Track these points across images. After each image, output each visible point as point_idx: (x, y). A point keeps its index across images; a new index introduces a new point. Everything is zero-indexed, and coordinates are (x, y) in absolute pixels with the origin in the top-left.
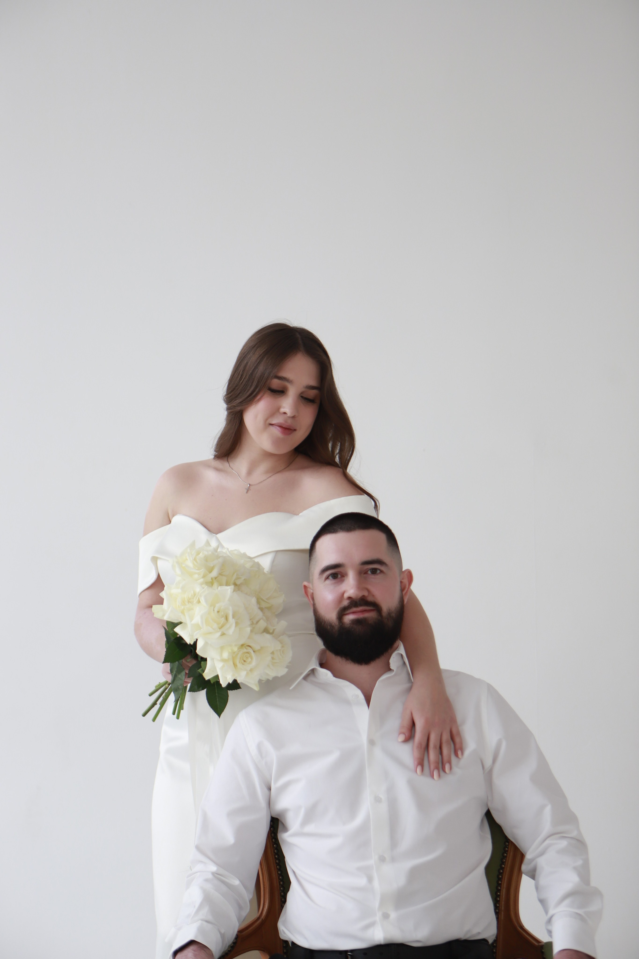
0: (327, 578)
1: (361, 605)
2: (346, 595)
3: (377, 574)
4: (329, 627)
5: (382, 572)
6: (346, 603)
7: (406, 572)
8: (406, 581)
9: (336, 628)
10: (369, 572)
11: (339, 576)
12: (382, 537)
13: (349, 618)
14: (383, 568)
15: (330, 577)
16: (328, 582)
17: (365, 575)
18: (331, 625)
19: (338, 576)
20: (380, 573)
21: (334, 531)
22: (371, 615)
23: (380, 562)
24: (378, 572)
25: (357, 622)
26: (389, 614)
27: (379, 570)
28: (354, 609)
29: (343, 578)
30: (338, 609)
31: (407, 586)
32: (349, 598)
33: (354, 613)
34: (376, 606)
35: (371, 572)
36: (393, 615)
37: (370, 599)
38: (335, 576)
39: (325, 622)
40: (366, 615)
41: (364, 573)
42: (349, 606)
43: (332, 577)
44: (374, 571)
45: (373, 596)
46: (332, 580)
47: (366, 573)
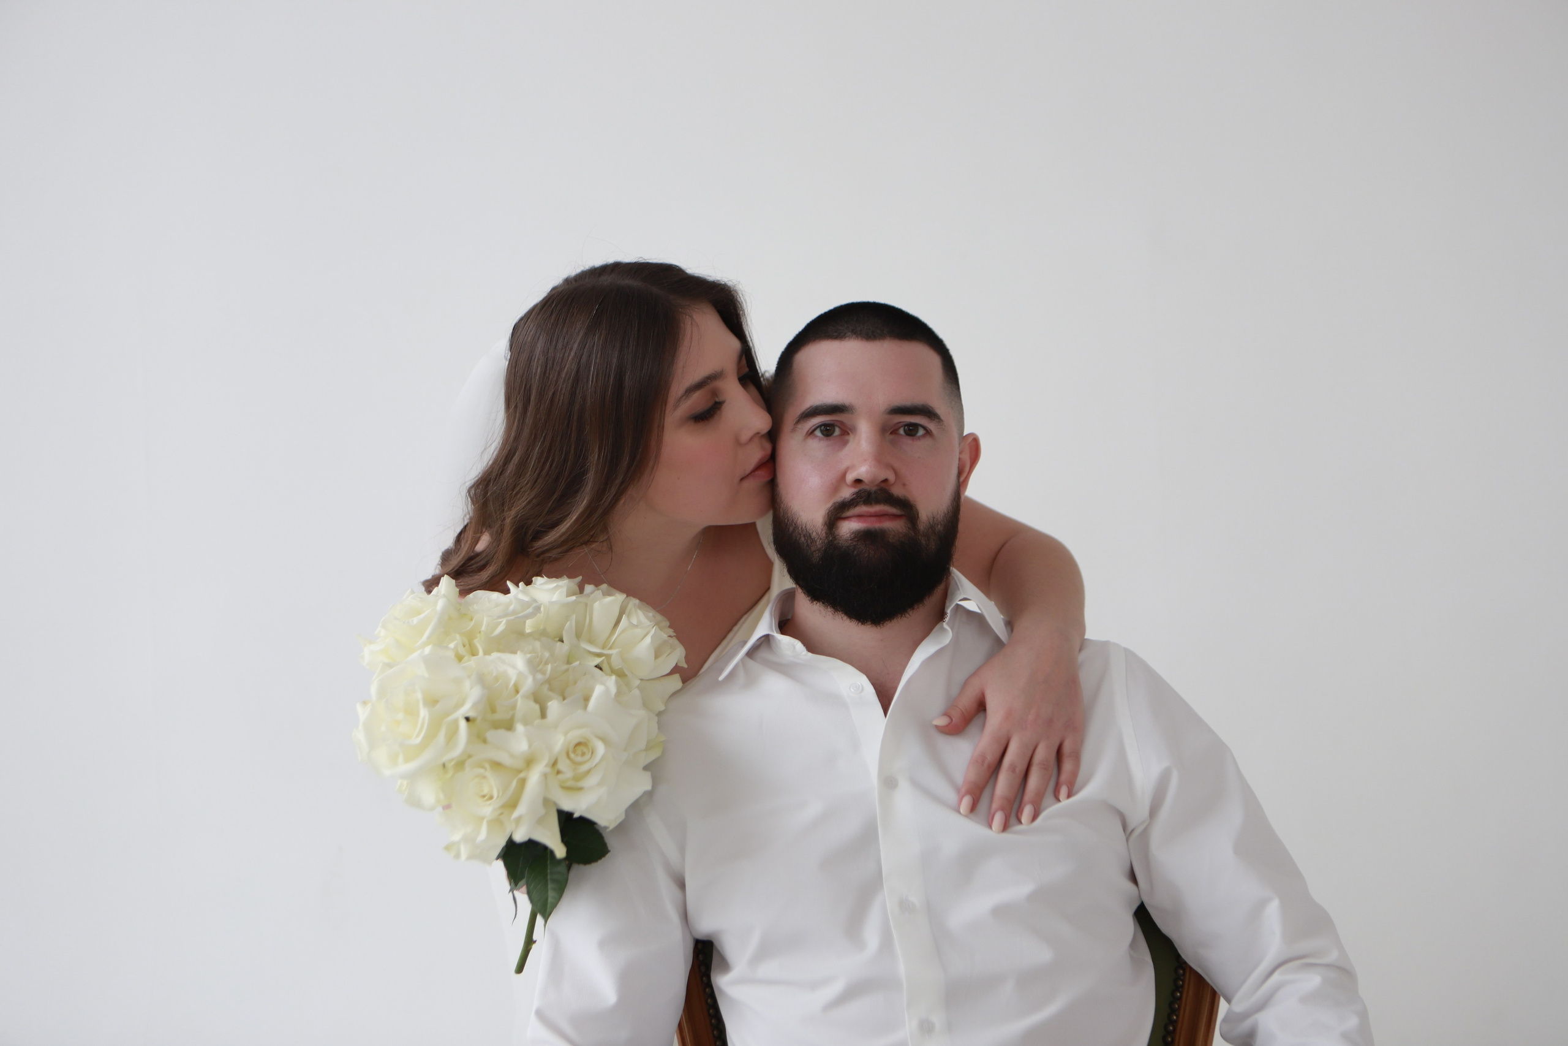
0: (811, 433)
1: (878, 502)
2: (850, 477)
3: (919, 438)
4: (803, 539)
5: (928, 432)
6: (847, 493)
7: (970, 440)
8: (966, 459)
9: (820, 543)
10: (901, 431)
11: (837, 432)
12: (934, 361)
13: (848, 527)
14: (932, 426)
15: (818, 433)
16: (812, 442)
17: (892, 437)
18: (808, 536)
19: (834, 431)
20: (924, 436)
21: (838, 336)
22: (894, 526)
23: (928, 412)
24: (921, 432)
25: (867, 536)
26: (932, 526)
27: (925, 428)
28: (863, 509)
29: (847, 437)
30: (829, 505)
31: (968, 469)
32: (858, 481)
33: (860, 516)
34: (906, 508)
35: (905, 431)
36: (939, 528)
37: (897, 491)
38: (828, 431)
39: (797, 528)
40: (888, 525)
41: (891, 433)
42: (852, 500)
43: (822, 431)
44: (912, 430)
45: (904, 485)
46: (820, 439)
47: (894, 432)
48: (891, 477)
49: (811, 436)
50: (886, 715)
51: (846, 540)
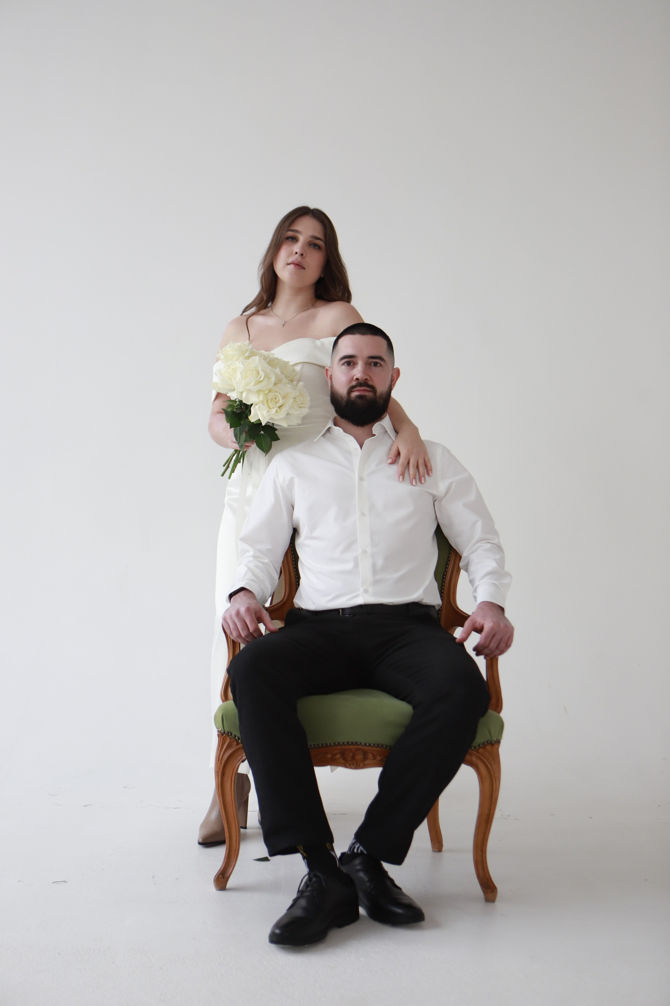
0: (343, 364)
1: (364, 386)
2: (355, 378)
3: (378, 367)
4: (340, 398)
5: (381, 365)
6: (354, 383)
7: (396, 369)
8: (395, 376)
9: (345, 399)
10: (372, 364)
11: (352, 364)
12: (384, 342)
13: (354, 394)
14: (382, 363)
15: (346, 364)
16: (344, 367)
17: (369, 366)
18: (342, 397)
19: (351, 364)
20: (379, 366)
21: (353, 333)
22: (369, 394)
23: (381, 358)
24: (379, 365)
25: (360, 397)
26: (381, 395)
27: (380, 363)
28: (359, 388)
29: (355, 366)
30: (348, 387)
31: (395, 379)
32: (357, 379)
33: (358, 391)
34: (373, 389)
35: (374, 364)
36: (384, 396)
37: (370, 383)
38: (349, 363)
39: (338, 395)
40: (367, 394)
41: (369, 365)
42: (356, 385)
43: (347, 364)
44: (376, 364)
45: (372, 381)
46: (346, 366)
47: (370, 364)
48: (368, 378)
49: (344, 365)
50: (361, 449)
51: (353, 399)
